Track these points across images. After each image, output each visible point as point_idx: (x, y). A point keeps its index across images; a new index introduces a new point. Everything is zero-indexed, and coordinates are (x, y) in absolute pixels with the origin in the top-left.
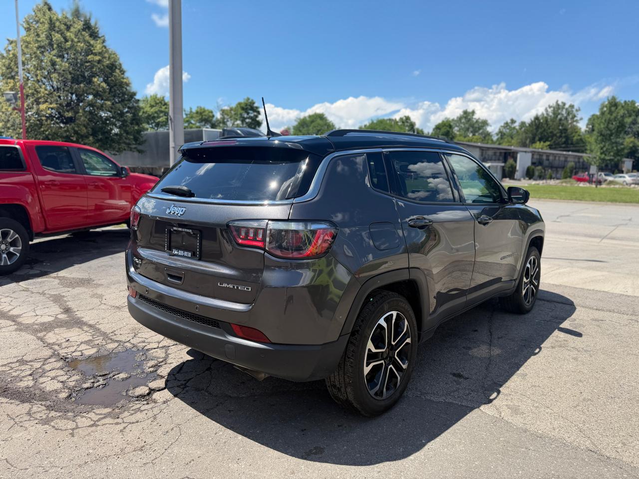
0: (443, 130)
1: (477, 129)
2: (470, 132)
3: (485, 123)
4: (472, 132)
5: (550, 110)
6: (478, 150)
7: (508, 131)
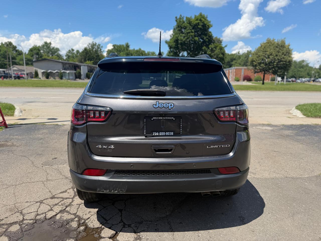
0: (35, 52)
1: (54, 53)
2: (50, 54)
3: (58, 50)
4: (51, 54)
5: (90, 46)
6: (61, 64)
7: (71, 54)
